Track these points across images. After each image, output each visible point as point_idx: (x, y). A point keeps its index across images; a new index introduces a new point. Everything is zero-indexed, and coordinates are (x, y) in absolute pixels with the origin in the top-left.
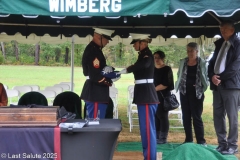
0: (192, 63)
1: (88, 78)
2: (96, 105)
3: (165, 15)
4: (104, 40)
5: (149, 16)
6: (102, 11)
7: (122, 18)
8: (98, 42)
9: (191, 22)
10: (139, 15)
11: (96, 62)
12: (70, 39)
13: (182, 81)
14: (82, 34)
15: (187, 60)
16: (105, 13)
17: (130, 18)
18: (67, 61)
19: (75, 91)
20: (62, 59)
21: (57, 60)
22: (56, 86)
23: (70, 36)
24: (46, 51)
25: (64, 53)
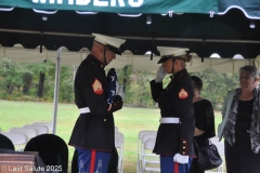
2: (94, 153)
3: (212, 14)
5: (185, 15)
6: (113, 4)
7: (144, 17)
8: (100, 56)
9: (252, 26)
10: (171, 12)
11: (97, 86)
12: (51, 55)
13: (229, 124)
14: (74, 46)
16: (118, 8)
17: (156, 17)
18: (41, 93)
20: (33, 90)
21: (26, 91)
22: (26, 127)
23: (56, 49)
24: (9, 77)
25: (36, 81)
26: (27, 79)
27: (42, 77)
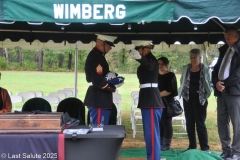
0: (195, 70)
1: (91, 84)
2: (99, 111)
3: (170, 21)
4: (107, 46)
5: (153, 23)
7: (126, 25)
8: (101, 48)
9: (196, 29)
10: (143, 22)
11: (99, 69)
12: (73, 46)
13: (185, 88)
14: (86, 40)
15: (190, 66)
16: (109, 20)
17: (134, 25)
18: (70, 66)
19: (78, 97)
20: (65, 64)
21: (60, 65)
22: (60, 92)
23: (74, 42)
24: (49, 57)
25: (67, 59)
26: (61, 57)
27: (70, 56)
